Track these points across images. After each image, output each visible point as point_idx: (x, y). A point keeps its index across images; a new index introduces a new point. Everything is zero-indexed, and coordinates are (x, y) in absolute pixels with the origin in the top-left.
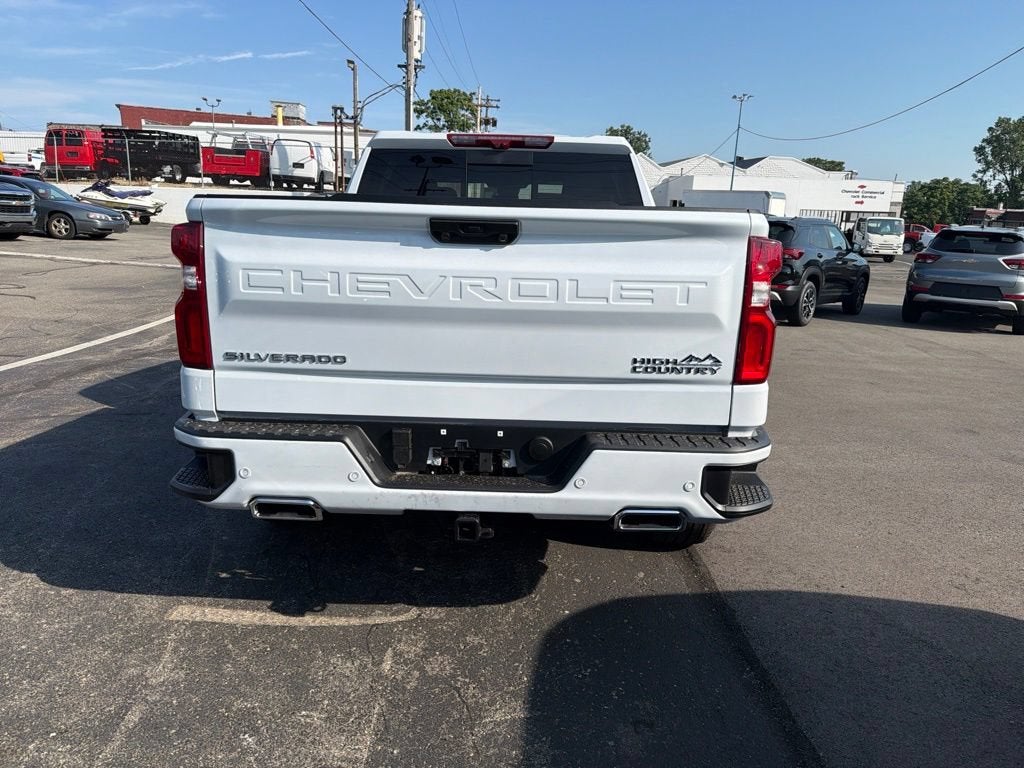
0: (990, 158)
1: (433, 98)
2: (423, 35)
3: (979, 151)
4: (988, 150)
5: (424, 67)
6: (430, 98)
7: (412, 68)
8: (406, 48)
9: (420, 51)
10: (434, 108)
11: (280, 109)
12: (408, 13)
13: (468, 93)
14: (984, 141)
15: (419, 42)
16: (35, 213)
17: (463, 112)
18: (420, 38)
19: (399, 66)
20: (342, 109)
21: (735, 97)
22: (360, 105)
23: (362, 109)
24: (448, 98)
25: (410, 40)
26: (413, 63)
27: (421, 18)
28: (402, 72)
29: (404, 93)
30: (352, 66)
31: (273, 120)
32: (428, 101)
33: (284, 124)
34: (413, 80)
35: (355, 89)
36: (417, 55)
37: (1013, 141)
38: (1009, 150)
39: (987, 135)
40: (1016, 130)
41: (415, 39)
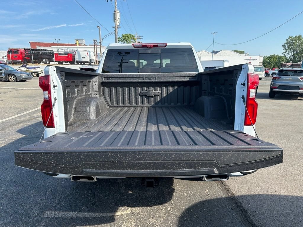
0: (287, 48)
1: (123, 37)
2: (120, 18)
3: (284, 46)
4: (286, 46)
5: (120, 27)
7: (117, 28)
8: (115, 22)
9: (119, 23)
10: (123, 40)
11: (78, 41)
12: (115, 11)
13: (133, 35)
14: (285, 43)
15: (118, 20)
16: (4, 75)
17: (132, 40)
18: (119, 19)
19: (113, 27)
20: (96, 41)
21: (212, 33)
22: (101, 39)
23: (102, 40)
24: (127, 36)
25: (116, 19)
26: (117, 26)
27: (119, 13)
28: (114, 29)
29: (115, 35)
30: (99, 27)
31: (75, 45)
32: (122, 38)
33: (79, 46)
34: (117, 31)
35: (100, 34)
36: (118, 24)
37: (293, 43)
38: (293, 46)
39: (286, 41)
40: (294, 40)
41: (117, 19)
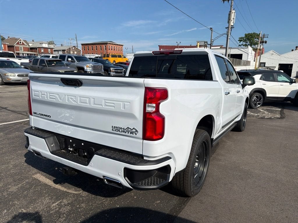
1: (246, 36)
2: (235, 18)
5: (234, 27)
6: (245, 36)
7: (230, 28)
8: (229, 22)
9: (233, 23)
10: (246, 39)
11: (199, 43)
12: (230, 12)
13: (258, 34)
15: (233, 20)
17: (255, 40)
18: (233, 19)
19: (226, 28)
20: (207, 42)
22: (212, 41)
23: (213, 42)
24: (251, 36)
25: (230, 20)
26: (230, 27)
27: (234, 13)
28: (227, 30)
29: (227, 36)
30: (211, 29)
31: (196, 47)
32: (244, 37)
33: (199, 47)
34: (230, 32)
35: (211, 36)
36: (232, 24)
41: (232, 19)
